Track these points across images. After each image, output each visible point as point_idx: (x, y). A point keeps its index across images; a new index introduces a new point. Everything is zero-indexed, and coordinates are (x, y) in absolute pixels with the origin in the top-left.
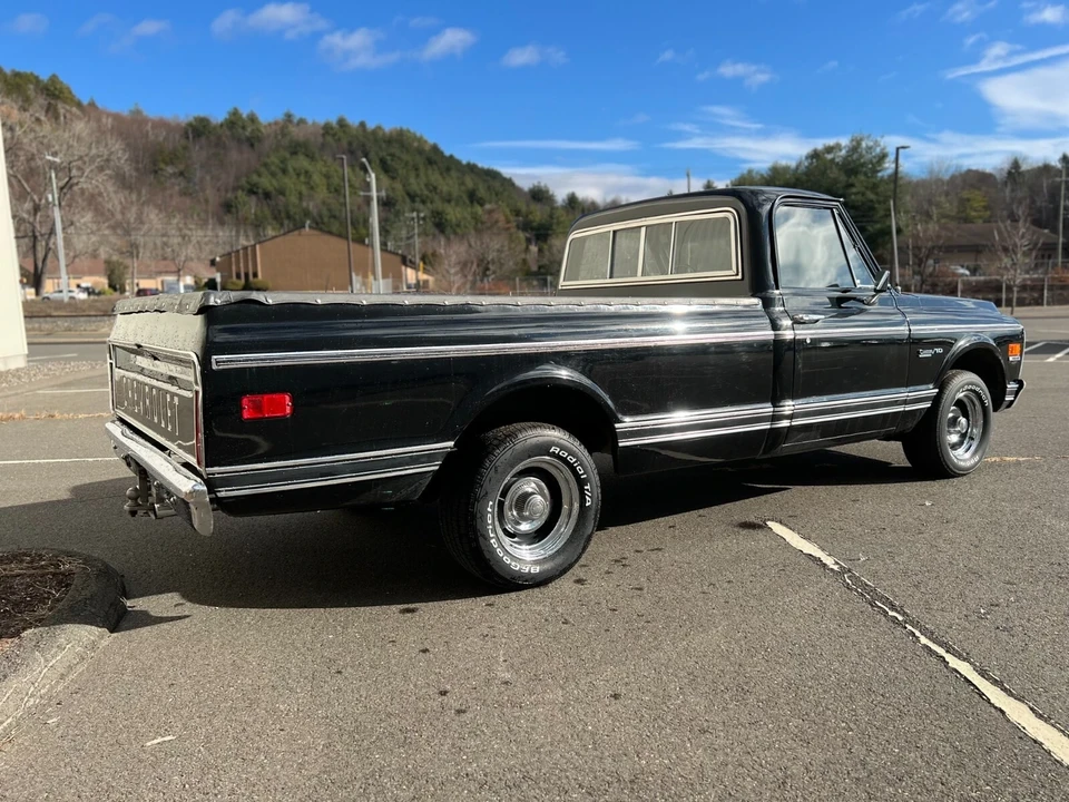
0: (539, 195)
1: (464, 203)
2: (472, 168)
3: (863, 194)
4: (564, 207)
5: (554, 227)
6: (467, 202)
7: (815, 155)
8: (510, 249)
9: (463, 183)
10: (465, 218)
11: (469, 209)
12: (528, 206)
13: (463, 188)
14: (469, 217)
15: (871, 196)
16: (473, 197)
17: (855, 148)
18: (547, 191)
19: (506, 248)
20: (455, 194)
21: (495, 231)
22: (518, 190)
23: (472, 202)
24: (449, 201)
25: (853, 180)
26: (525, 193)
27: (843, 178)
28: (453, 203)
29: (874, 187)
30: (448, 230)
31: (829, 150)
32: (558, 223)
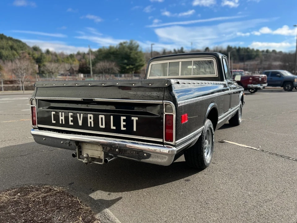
0: (36, 49)
1: (9, 50)
2: (11, 39)
3: (134, 55)
4: (46, 53)
5: (43, 59)
6: (10, 49)
7: (121, 44)
8: (31, 65)
9: (8, 43)
10: (10, 55)
11: (11, 52)
12: (32, 52)
13: (8, 45)
14: (11, 54)
15: (136, 56)
16: (12, 48)
17: (131, 43)
18: (39, 48)
19: (30, 65)
20: (5, 47)
21: (25, 59)
22: (28, 47)
23: (12, 49)
24: (3, 49)
25: (131, 51)
26: (31, 48)
27: (129, 51)
28: (5, 49)
29: (137, 54)
30: (3, 58)
31: (125, 43)
32: (44, 58)
